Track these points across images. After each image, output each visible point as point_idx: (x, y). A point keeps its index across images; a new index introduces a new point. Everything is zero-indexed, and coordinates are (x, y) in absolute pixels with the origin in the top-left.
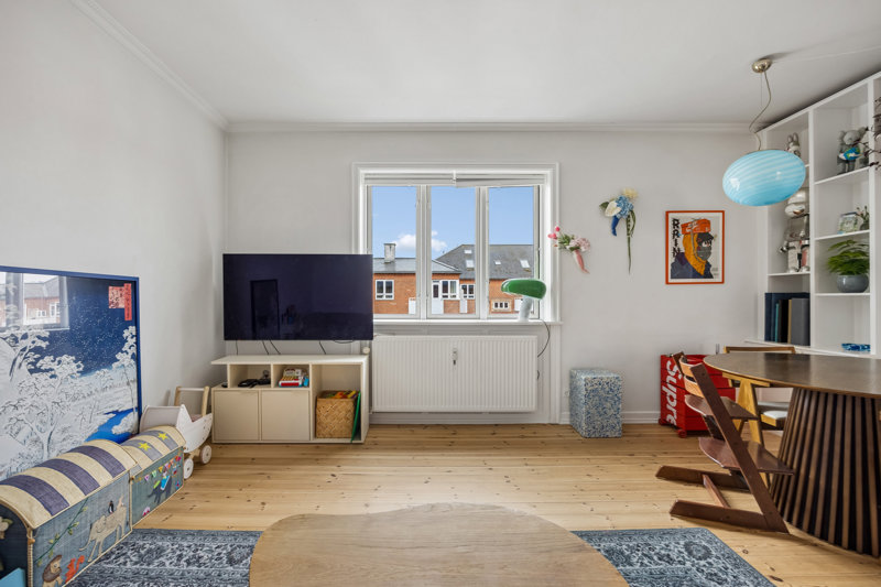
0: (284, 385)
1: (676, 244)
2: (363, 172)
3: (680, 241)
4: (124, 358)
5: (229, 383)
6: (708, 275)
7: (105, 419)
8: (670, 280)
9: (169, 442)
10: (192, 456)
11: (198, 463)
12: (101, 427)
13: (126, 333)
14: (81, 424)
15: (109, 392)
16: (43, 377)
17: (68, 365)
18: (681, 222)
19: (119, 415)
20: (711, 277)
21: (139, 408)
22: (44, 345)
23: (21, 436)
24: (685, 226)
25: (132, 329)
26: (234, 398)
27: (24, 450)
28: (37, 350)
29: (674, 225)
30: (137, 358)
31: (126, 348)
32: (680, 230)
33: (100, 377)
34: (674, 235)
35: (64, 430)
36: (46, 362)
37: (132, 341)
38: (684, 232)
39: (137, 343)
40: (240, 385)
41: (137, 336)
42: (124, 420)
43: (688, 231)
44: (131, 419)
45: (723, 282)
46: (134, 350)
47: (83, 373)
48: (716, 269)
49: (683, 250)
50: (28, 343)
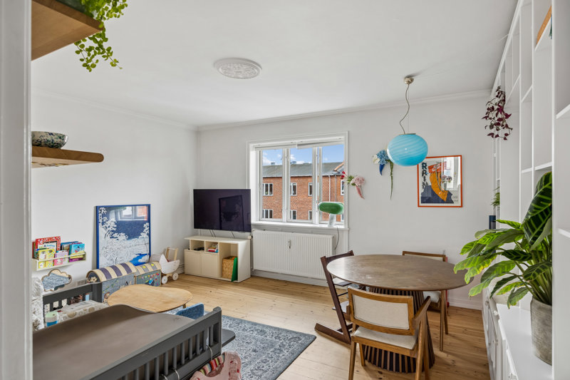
0: (210, 251)
1: (425, 180)
2: (251, 145)
3: (428, 177)
4: (144, 235)
5: (190, 248)
6: (449, 201)
7: (136, 256)
8: (421, 204)
9: (153, 267)
10: (168, 276)
11: (170, 279)
12: (134, 259)
13: (145, 225)
14: (127, 257)
15: (137, 247)
16: (114, 240)
17: (122, 236)
18: (428, 165)
19: (141, 255)
20: (452, 202)
21: (150, 254)
22: (115, 229)
23: (108, 257)
24: (431, 167)
25: (148, 224)
26: (191, 255)
27: (108, 262)
28: (113, 231)
29: (423, 167)
30: (149, 235)
31: (145, 231)
32: (428, 170)
33: (134, 241)
34: (423, 174)
35: (121, 258)
36: (115, 235)
37: (147, 228)
38: (431, 172)
39: (150, 229)
40: (195, 250)
41: (150, 227)
42: (143, 258)
43: (433, 170)
44: (146, 258)
45: (462, 206)
46: (148, 232)
47: (128, 239)
48: (457, 197)
49: (430, 184)
50: (110, 229)
